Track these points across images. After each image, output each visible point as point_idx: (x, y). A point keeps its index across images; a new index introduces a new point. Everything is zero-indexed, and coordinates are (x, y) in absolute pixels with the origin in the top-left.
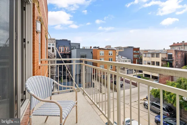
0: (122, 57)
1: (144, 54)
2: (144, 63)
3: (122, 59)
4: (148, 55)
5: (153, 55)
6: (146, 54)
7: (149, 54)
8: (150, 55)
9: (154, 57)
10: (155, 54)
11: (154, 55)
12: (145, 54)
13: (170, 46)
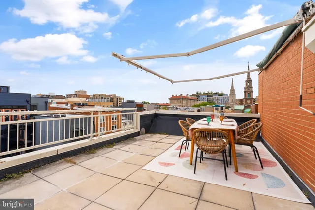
13: (170, 99)
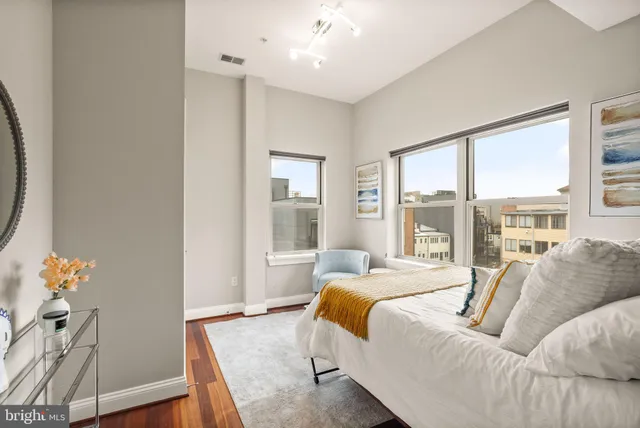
0: (419, 227)
1: (509, 218)
2: (509, 247)
3: (422, 234)
4: (521, 221)
5: (540, 220)
6: (515, 215)
7: (525, 216)
8: (531, 221)
9: (546, 228)
10: (550, 218)
11: (547, 220)
12: (512, 215)
